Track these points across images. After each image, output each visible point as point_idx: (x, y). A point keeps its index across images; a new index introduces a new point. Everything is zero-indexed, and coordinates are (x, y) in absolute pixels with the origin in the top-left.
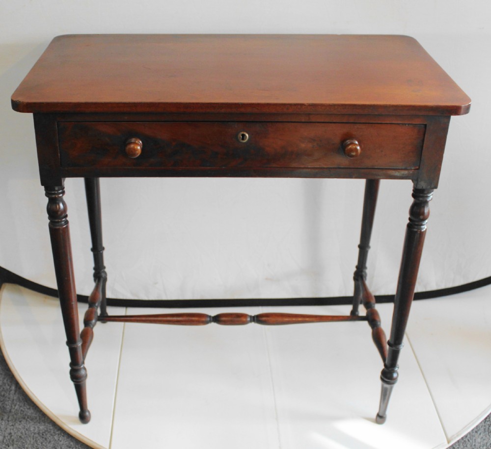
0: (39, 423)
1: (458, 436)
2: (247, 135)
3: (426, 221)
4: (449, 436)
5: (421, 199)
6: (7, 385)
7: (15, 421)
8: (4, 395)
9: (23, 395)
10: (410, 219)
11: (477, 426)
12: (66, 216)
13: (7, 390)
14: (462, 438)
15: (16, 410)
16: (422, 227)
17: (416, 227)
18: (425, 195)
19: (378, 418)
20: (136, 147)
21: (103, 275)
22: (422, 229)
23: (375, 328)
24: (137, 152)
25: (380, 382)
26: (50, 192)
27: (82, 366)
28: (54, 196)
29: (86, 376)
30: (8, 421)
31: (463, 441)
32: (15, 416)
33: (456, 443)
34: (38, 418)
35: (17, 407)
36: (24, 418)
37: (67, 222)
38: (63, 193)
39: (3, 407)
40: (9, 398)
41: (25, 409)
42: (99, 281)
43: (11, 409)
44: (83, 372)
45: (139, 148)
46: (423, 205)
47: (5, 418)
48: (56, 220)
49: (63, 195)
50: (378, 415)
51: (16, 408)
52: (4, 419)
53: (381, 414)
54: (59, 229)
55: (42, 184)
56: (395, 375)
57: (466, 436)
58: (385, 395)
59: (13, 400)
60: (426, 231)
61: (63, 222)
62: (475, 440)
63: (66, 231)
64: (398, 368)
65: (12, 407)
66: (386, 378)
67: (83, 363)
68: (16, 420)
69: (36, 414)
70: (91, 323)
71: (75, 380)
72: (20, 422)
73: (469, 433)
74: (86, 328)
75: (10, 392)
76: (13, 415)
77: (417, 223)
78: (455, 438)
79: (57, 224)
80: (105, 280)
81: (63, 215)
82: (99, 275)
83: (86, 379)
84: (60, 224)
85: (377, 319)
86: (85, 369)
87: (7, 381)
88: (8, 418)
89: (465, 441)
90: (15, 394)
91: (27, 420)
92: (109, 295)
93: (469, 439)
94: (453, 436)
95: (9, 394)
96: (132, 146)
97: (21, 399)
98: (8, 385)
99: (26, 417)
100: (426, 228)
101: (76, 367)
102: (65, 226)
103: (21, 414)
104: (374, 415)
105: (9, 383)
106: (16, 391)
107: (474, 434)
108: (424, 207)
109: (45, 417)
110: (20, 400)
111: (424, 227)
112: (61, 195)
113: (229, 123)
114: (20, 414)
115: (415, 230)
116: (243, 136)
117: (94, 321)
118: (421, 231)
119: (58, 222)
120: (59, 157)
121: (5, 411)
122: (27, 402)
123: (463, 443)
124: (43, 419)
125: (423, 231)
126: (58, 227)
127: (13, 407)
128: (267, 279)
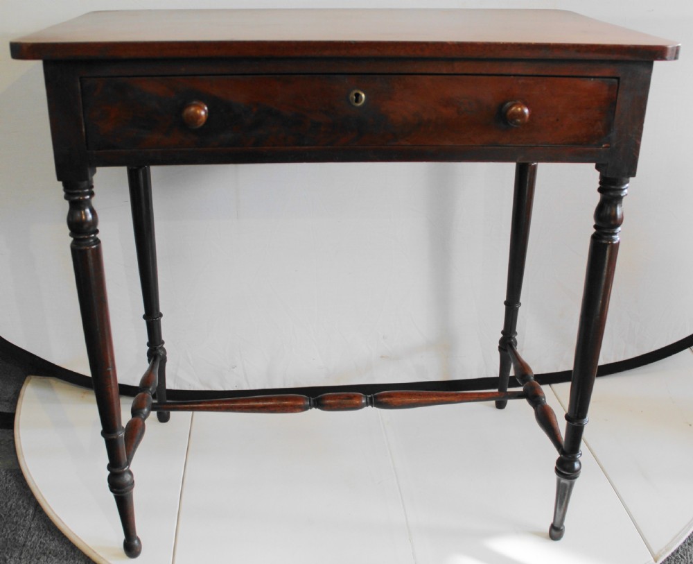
0: (66, 560)
1: (667, 550)
2: (363, 96)
3: (619, 229)
4: (656, 551)
5: (612, 194)
6: (22, 508)
7: (31, 558)
8: (17, 522)
9: (45, 521)
10: (595, 227)
11: (689, 537)
12: (97, 232)
13: (22, 514)
14: (673, 554)
15: (33, 542)
16: (614, 237)
17: (606, 237)
18: (618, 188)
19: (553, 532)
20: (198, 112)
21: (161, 353)
22: (614, 240)
23: (539, 406)
24: (200, 120)
25: (554, 477)
26: (71, 192)
27: (126, 469)
28: (77, 198)
29: (133, 483)
30: (20, 559)
31: (674, 558)
32: (31, 551)
33: (665, 561)
34: (65, 553)
35: (35, 537)
36: (44, 554)
37: (97, 242)
38: (92, 194)
39: (14, 538)
40: (24, 526)
41: (46, 540)
42: (155, 360)
43: (25, 542)
44: (127, 478)
45: (203, 113)
46: (615, 202)
47: (16, 555)
48: (82, 237)
49: (90, 198)
50: (553, 527)
51: (33, 540)
52: (14, 556)
53: (556, 525)
54: (86, 250)
55: (59, 179)
56: (577, 465)
57: (677, 551)
58: (563, 496)
59: (30, 528)
60: (619, 243)
61: (92, 241)
62: (690, 555)
63: (97, 254)
64: (581, 454)
65: (27, 538)
66: (565, 470)
67: (128, 464)
68: (31, 556)
69: (62, 547)
70: (142, 413)
71: (115, 490)
72: (38, 559)
73: (681, 546)
74: (135, 418)
75: (25, 517)
76: (28, 550)
77: (606, 231)
78: (664, 553)
79: (83, 243)
80: (164, 360)
81: (92, 229)
82: (156, 352)
83: (132, 488)
84: (87, 242)
85: (540, 395)
86: (130, 473)
87: (23, 502)
88: (21, 554)
89: (677, 558)
90: (33, 520)
91: (48, 557)
92: (171, 384)
93: (682, 555)
94: (661, 550)
95: (25, 520)
96: (192, 109)
97: (41, 527)
98: (24, 508)
99: (48, 552)
100: (618, 239)
101: (117, 470)
102: (94, 247)
103: (40, 548)
104: (546, 528)
105: (25, 504)
106: (34, 516)
107: (687, 547)
108: (616, 206)
109: (75, 552)
110: (39, 528)
111: (617, 238)
112: (88, 197)
113: (337, 76)
114: (38, 548)
115: (604, 242)
116: (357, 95)
117: (146, 410)
118: (612, 244)
119: (84, 239)
120: (84, 134)
121: (17, 544)
122: (50, 530)
123: (675, 561)
124: (73, 553)
125: (615, 242)
126: (84, 248)
127: (30, 539)
128: (382, 357)
